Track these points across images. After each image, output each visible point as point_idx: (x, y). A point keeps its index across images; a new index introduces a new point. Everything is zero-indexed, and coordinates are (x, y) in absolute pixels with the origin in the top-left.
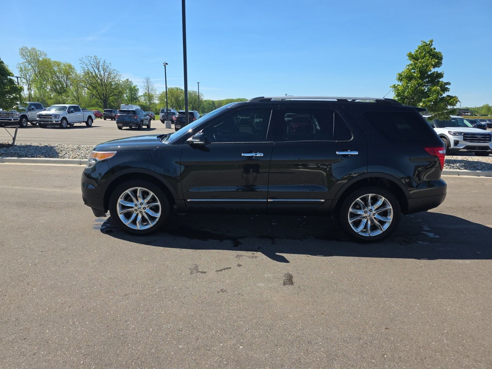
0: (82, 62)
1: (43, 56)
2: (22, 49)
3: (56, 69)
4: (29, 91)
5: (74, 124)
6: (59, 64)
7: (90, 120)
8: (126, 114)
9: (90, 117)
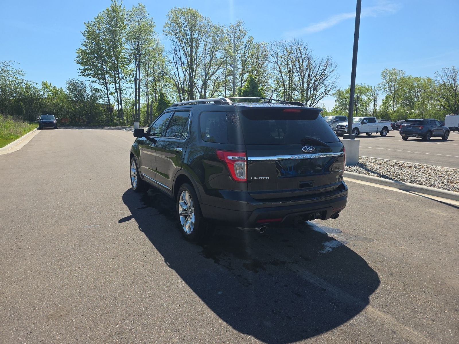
0: (437, 75)
1: (401, 75)
2: (384, 71)
3: (415, 84)
4: (374, 107)
5: (372, 134)
6: (418, 80)
7: (385, 130)
8: (411, 124)
9: (386, 128)
